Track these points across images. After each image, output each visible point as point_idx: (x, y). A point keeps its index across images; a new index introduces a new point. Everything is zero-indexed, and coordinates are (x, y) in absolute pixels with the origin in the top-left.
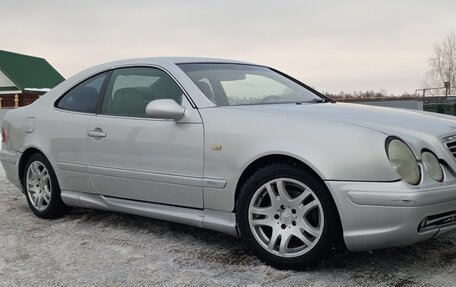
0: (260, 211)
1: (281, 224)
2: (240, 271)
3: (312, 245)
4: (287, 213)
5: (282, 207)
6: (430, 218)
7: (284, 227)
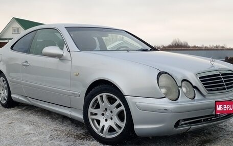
0: (94, 111)
1: (105, 119)
2: (81, 144)
3: (120, 132)
4: (108, 113)
5: (106, 109)
6: (185, 120)
7: (106, 120)
